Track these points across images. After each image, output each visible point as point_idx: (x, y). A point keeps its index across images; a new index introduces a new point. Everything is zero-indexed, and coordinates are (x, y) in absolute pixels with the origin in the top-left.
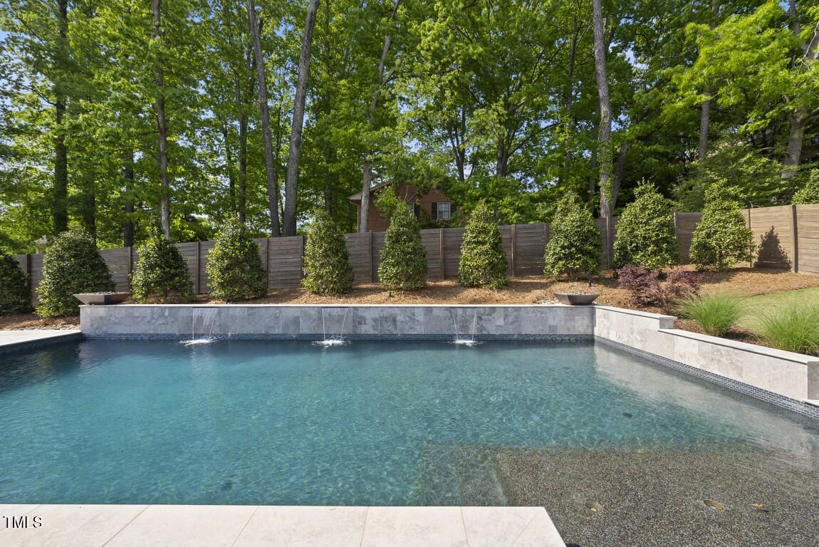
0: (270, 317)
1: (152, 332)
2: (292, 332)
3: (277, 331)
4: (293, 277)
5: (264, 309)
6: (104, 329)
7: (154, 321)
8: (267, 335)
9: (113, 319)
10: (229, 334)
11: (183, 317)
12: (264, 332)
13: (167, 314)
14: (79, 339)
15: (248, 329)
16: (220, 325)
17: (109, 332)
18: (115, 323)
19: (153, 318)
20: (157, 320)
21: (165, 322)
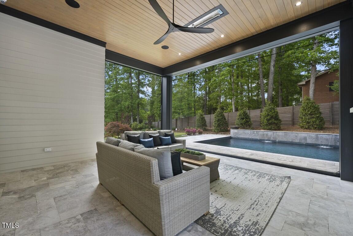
0: (294, 136)
1: (250, 138)
2: (303, 142)
3: (296, 141)
4: (288, 122)
5: (291, 133)
6: (237, 136)
7: (251, 135)
8: (292, 142)
9: (239, 133)
10: (277, 140)
11: (260, 134)
12: (291, 141)
13: (255, 133)
14: (230, 138)
15: (284, 140)
16: (273, 137)
17: (238, 137)
18: (240, 134)
19: (251, 134)
20: (252, 134)
21: (254, 135)
